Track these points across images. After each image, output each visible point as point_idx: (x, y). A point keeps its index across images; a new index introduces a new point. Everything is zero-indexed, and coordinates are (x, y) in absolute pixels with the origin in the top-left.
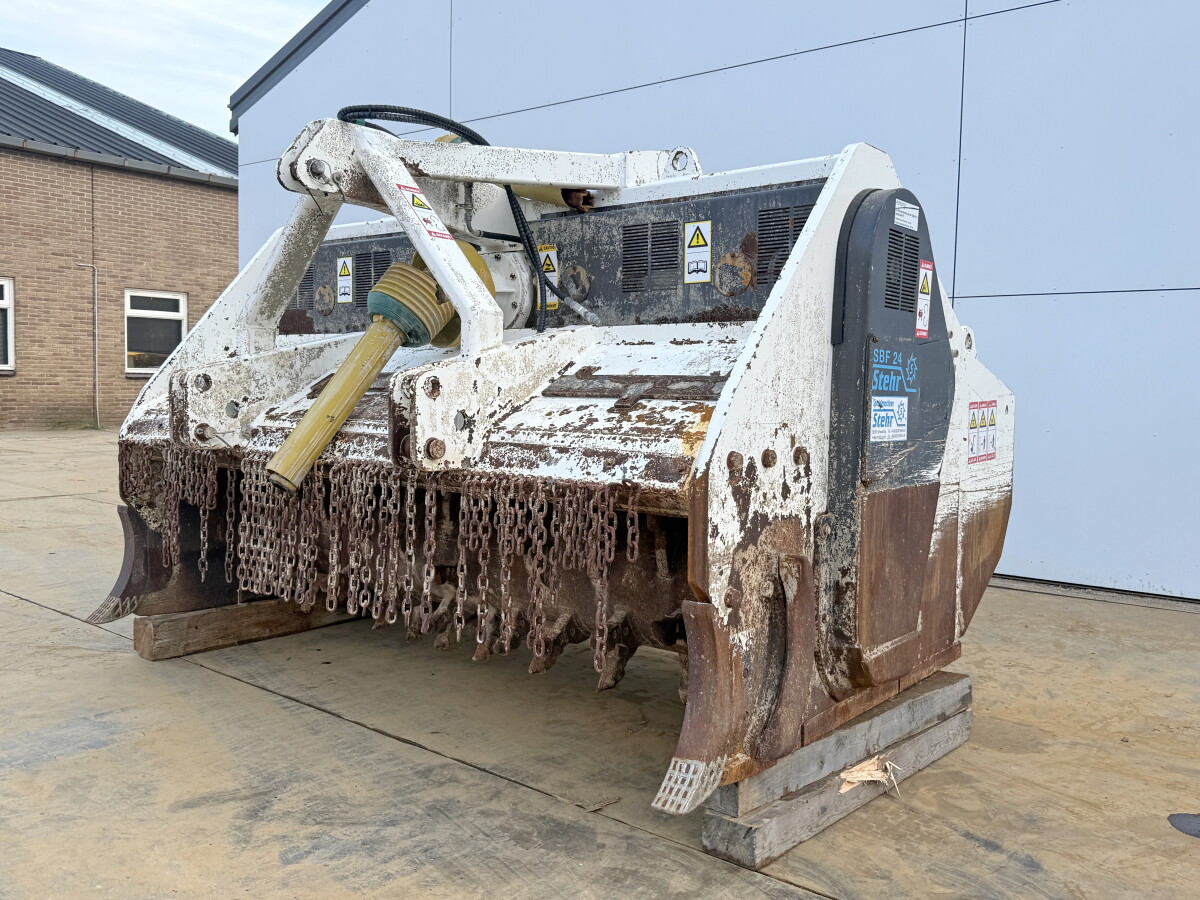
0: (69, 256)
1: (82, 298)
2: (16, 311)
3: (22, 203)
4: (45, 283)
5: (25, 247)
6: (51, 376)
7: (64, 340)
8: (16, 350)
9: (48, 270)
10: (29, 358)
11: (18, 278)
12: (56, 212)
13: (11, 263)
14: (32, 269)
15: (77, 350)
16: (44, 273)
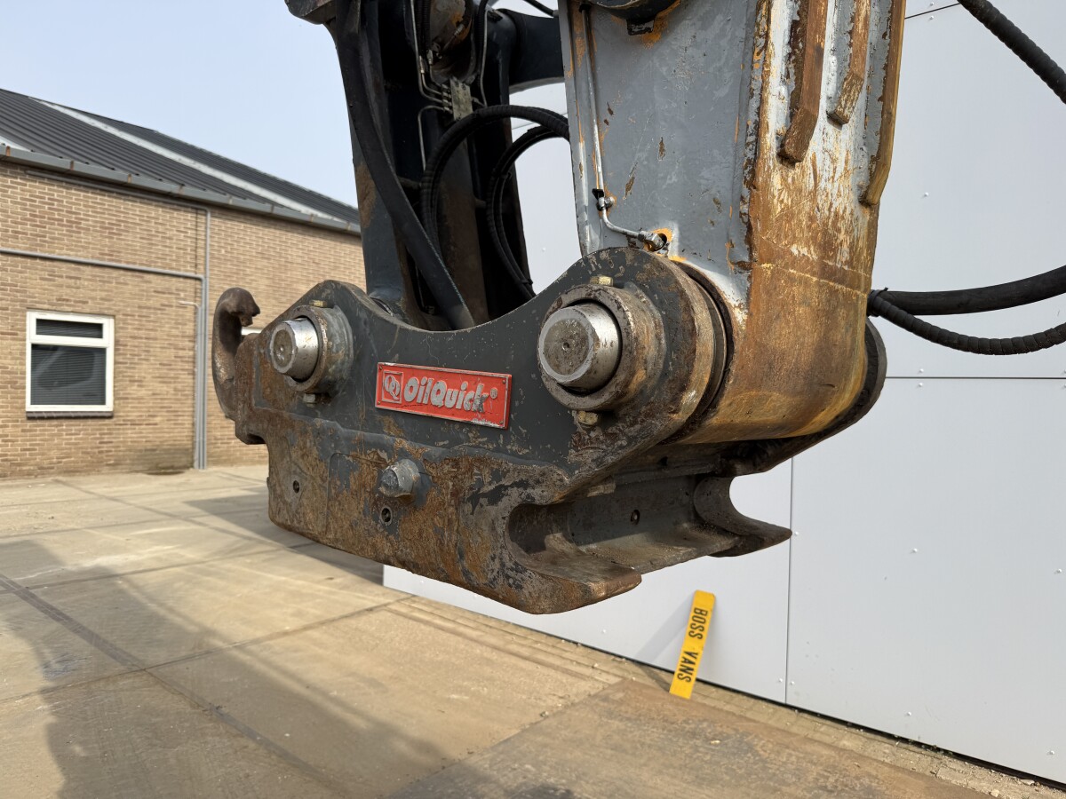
0: (171, 293)
1: (183, 337)
2: (116, 350)
3: (123, 240)
4: (149, 321)
5: (127, 284)
6: (149, 416)
7: (163, 380)
8: (114, 391)
9: (150, 308)
10: (127, 398)
11: (119, 317)
12: (158, 250)
13: (112, 300)
14: (134, 307)
15: (175, 390)
16: (145, 311)
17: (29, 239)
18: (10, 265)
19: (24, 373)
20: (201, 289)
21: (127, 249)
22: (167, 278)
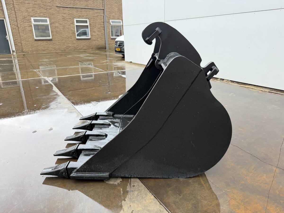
0: (99, 13)
1: (102, 22)
2: (90, 26)
3: (89, 2)
4: (95, 19)
5: (90, 12)
7: (99, 31)
8: (90, 34)
9: (95, 17)
10: (93, 35)
11: (90, 19)
12: (95, 4)
13: (88, 15)
14: (92, 16)
15: (101, 33)
16: (94, 17)
17: (72, 4)
18: (70, 10)
19: (75, 31)
20: (104, 12)
21: (89, 4)
22: (97, 10)
